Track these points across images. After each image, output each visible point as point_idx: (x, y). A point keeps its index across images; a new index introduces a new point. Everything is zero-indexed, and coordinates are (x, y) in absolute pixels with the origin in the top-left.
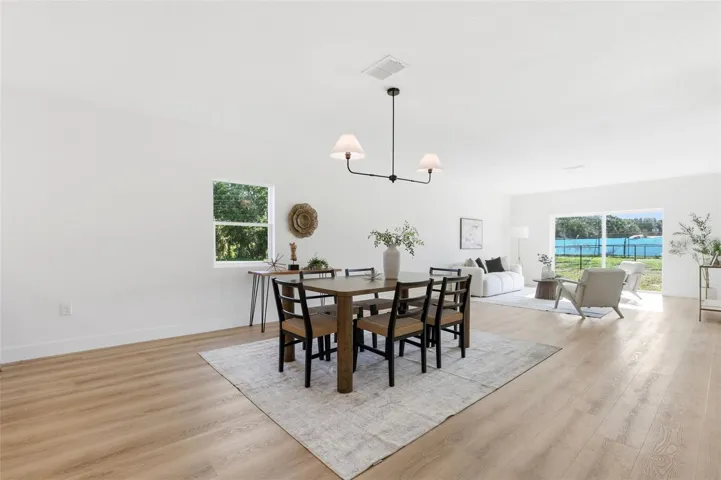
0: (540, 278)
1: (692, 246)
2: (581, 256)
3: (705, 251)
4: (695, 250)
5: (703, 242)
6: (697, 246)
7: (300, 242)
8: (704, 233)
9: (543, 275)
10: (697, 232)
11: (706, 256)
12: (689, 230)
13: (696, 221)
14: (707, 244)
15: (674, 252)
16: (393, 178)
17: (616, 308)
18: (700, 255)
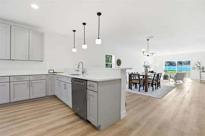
0: (164, 75)
1: (197, 68)
3: (200, 69)
5: (199, 67)
7: (119, 67)
8: (200, 65)
9: (164, 74)
10: (198, 65)
11: (200, 70)
12: (196, 64)
13: (198, 62)
14: (200, 67)
15: (193, 69)
16: (148, 56)
17: (183, 81)
18: (199, 70)
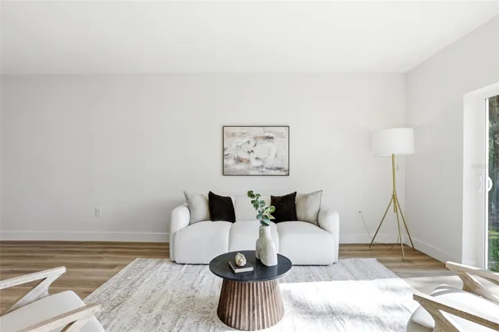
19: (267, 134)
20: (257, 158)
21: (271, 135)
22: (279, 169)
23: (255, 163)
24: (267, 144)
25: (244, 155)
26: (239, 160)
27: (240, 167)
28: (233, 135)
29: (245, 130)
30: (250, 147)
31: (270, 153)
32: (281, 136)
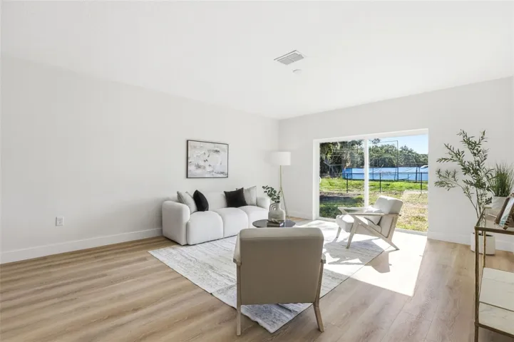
1: (462, 177)
2: (381, 181)
3: (479, 185)
4: (466, 182)
5: (476, 172)
6: (469, 177)
8: (478, 158)
10: (469, 158)
12: (458, 154)
13: (469, 142)
14: (482, 174)
18: (473, 190)
19: (216, 149)
20: (210, 166)
21: (218, 149)
22: (222, 173)
23: (209, 169)
24: (216, 155)
25: (202, 163)
26: (198, 167)
27: (199, 172)
28: (195, 147)
29: (202, 144)
30: (206, 157)
31: (217, 161)
32: (224, 150)
